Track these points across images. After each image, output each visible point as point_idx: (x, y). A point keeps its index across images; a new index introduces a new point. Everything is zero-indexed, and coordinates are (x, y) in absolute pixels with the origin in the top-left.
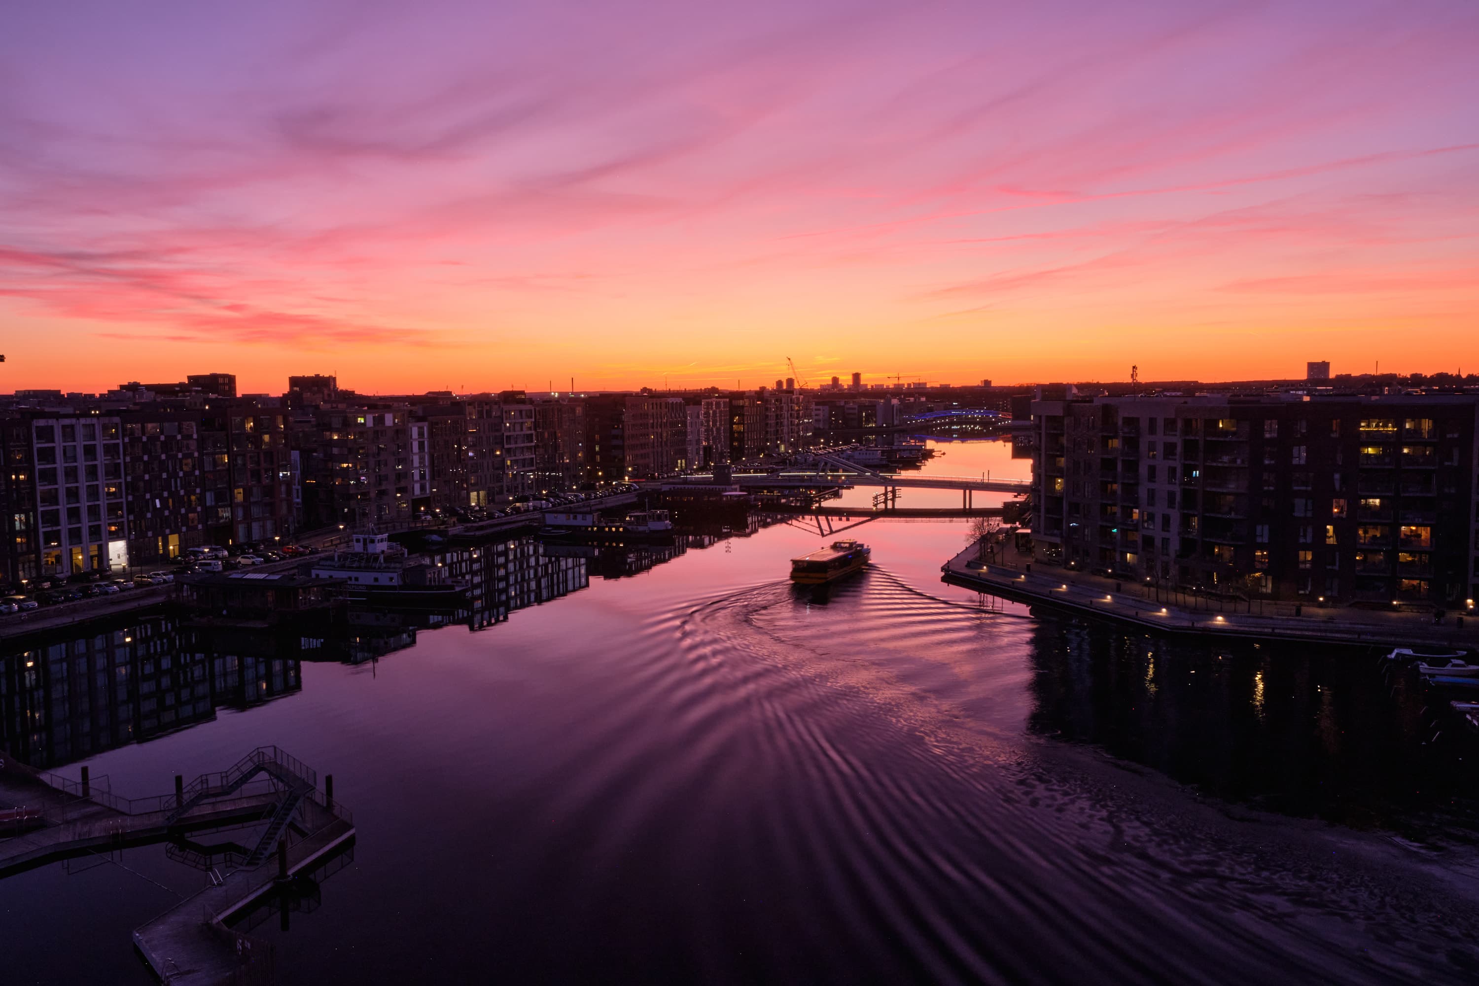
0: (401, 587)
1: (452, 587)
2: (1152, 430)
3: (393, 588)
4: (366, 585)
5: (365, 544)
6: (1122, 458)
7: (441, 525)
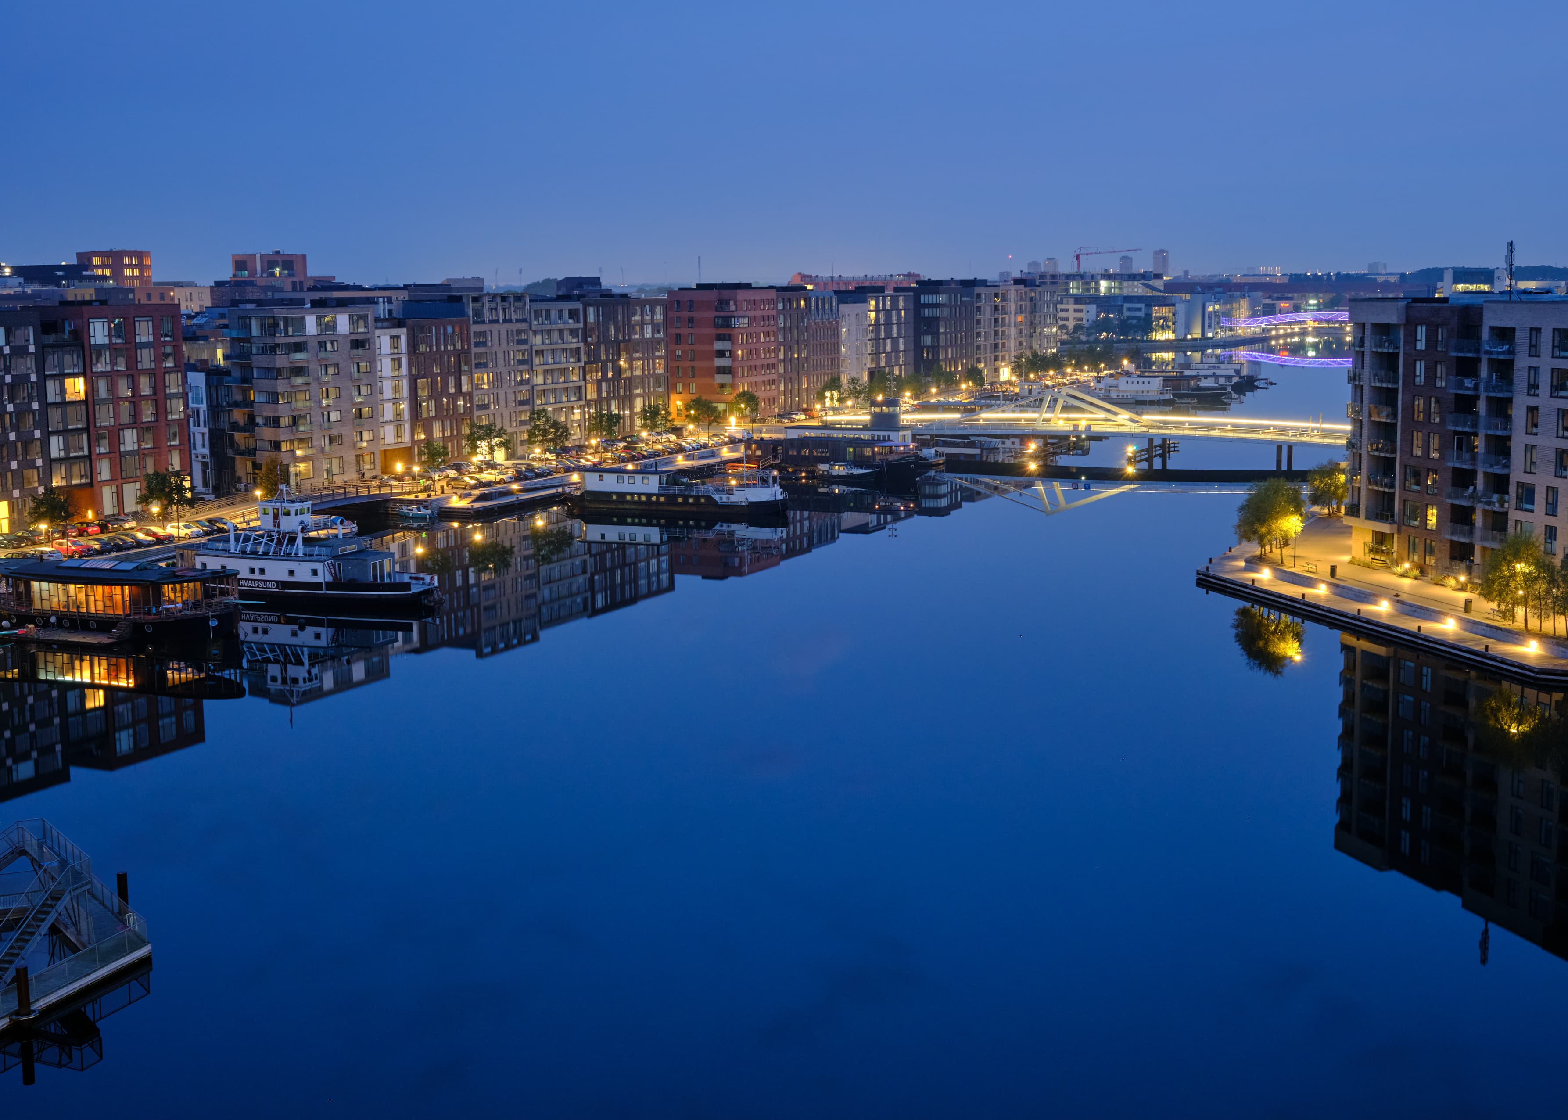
0: (330, 586)
1: (406, 586)
2: (1534, 350)
3: (318, 586)
4: (277, 582)
5: (276, 516)
6: (1486, 394)
7: (421, 491)
